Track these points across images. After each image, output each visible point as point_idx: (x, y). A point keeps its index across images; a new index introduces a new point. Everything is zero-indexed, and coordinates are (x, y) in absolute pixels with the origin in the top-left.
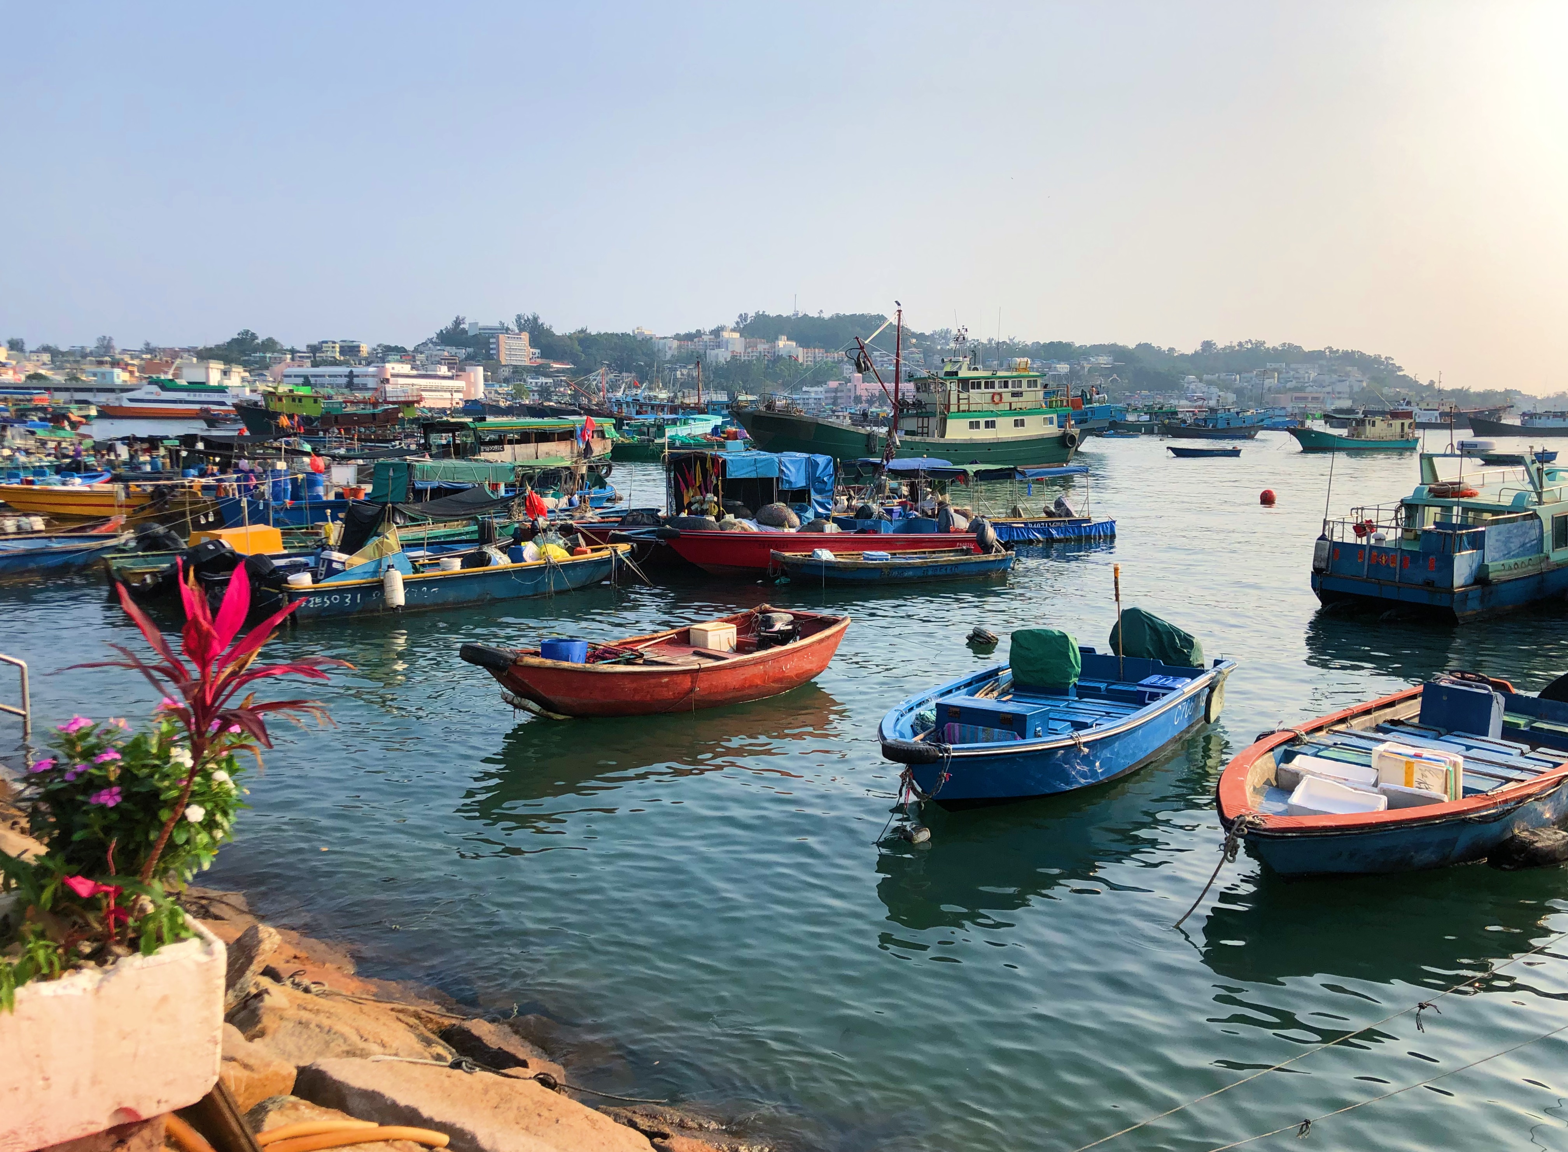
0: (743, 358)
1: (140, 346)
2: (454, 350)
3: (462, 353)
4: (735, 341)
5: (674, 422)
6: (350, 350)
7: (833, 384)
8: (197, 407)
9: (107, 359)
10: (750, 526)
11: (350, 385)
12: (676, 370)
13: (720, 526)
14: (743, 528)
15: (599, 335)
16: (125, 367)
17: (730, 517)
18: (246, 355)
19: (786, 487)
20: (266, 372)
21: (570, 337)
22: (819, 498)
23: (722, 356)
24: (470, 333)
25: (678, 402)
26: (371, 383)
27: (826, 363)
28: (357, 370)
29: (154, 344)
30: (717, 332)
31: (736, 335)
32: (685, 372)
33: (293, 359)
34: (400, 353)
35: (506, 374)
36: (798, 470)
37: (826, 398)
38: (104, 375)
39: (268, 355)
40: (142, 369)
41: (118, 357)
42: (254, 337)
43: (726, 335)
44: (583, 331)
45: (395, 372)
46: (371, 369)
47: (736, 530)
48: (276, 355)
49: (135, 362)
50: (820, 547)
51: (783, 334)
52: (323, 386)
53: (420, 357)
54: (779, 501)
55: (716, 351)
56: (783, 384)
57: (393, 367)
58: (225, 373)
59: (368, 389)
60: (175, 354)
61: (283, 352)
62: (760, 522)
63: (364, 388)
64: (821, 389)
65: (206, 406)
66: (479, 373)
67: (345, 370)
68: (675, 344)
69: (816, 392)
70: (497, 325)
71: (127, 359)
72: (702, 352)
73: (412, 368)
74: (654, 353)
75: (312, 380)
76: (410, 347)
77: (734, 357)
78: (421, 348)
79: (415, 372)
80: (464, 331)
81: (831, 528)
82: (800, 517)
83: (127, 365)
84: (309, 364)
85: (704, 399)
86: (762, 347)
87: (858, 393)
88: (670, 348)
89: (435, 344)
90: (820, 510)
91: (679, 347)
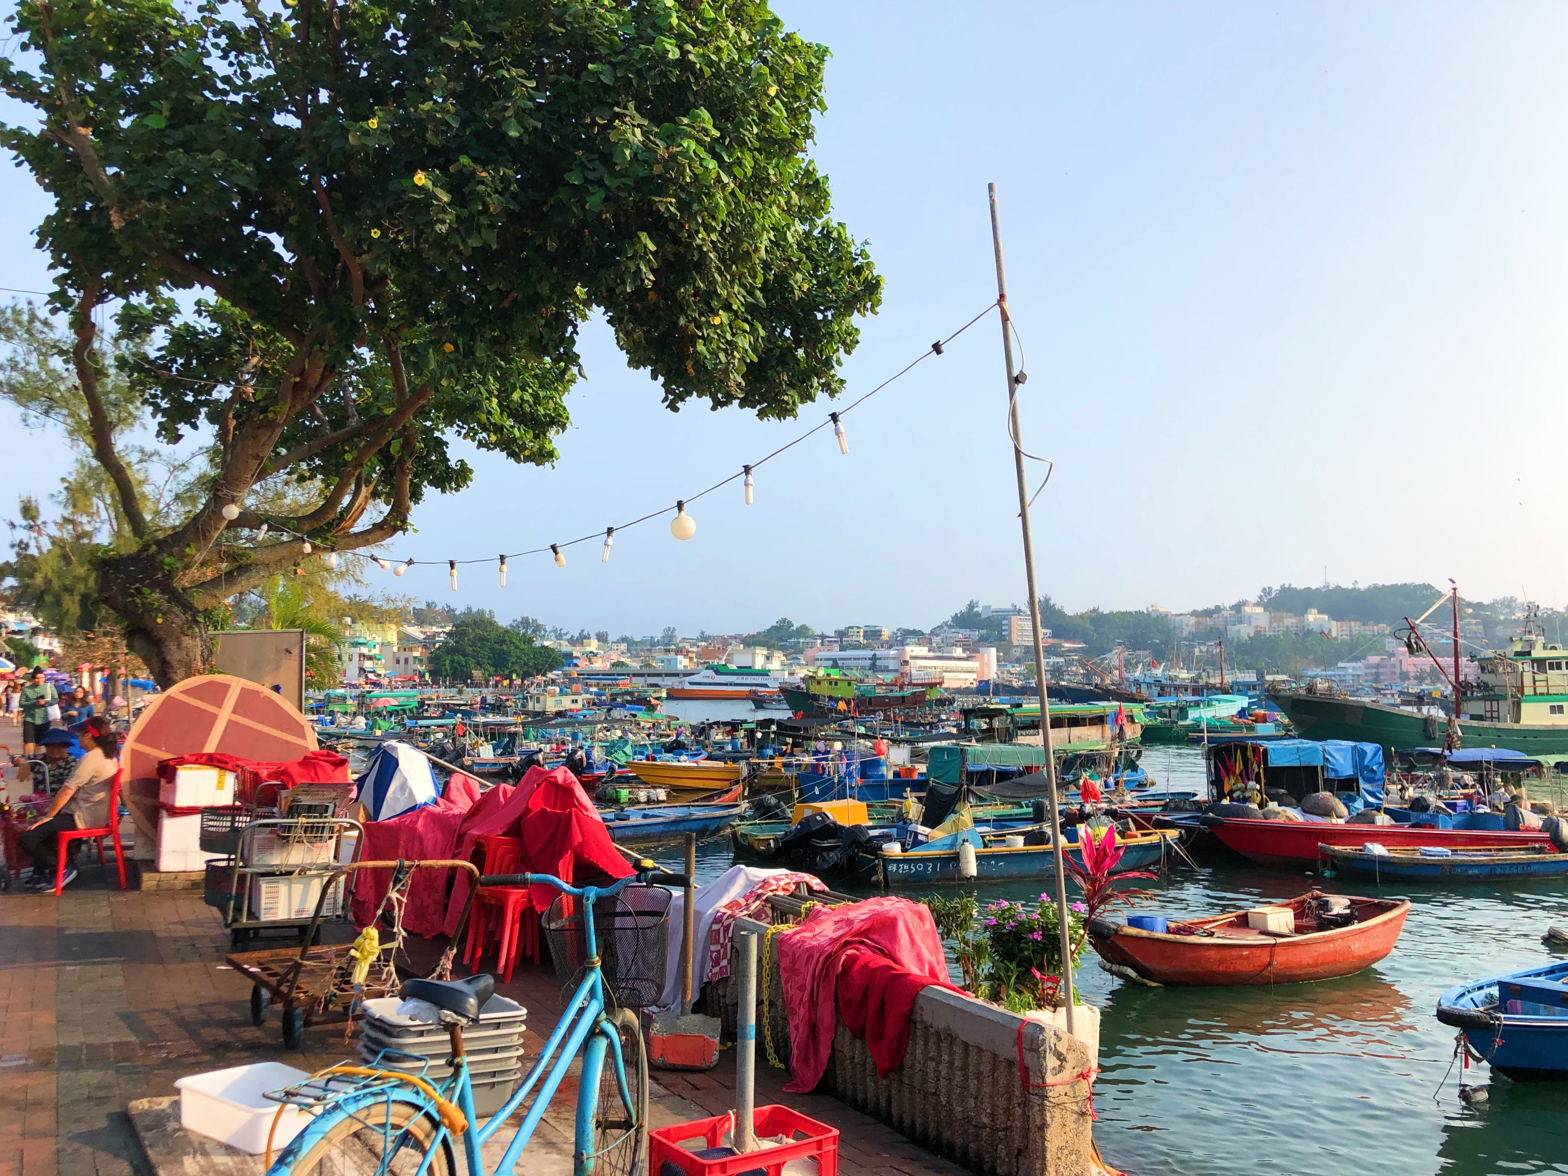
0: (1268, 634)
1: (696, 635)
2: (967, 632)
3: (976, 634)
4: (1259, 616)
5: (1197, 704)
6: (873, 634)
7: (1374, 659)
8: (747, 689)
9: (673, 647)
10: (1293, 815)
11: (873, 667)
12: (1194, 647)
13: (1264, 814)
14: (1287, 817)
15: (1112, 613)
16: (686, 654)
17: (1273, 805)
18: (782, 641)
19: (1332, 775)
20: (799, 656)
21: (1082, 617)
22: (1368, 787)
23: (1245, 631)
24: (983, 616)
25: (1202, 682)
26: (892, 665)
27: (1364, 637)
28: (880, 653)
29: (707, 634)
30: (1238, 608)
31: (1260, 610)
32: (1204, 649)
33: (822, 644)
34: (918, 636)
35: (1018, 654)
36: (1345, 759)
37: (1366, 674)
38: (669, 661)
39: (802, 640)
40: (699, 656)
41: (681, 645)
42: (790, 624)
43: (1248, 609)
44: (1095, 611)
45: (914, 654)
46: (893, 652)
47: (1280, 820)
48: (808, 640)
49: (694, 649)
50: (1372, 841)
51: (1313, 607)
52: (849, 668)
53: (936, 640)
54: (1325, 789)
55: (1238, 627)
56: (1315, 660)
57: (913, 650)
58: (768, 658)
59: (888, 671)
60: (725, 642)
61: (814, 637)
62: (1305, 811)
63: (886, 670)
64: (1358, 665)
65: (754, 688)
66: (992, 653)
67: (869, 653)
68: (1193, 620)
69: (1354, 668)
70: (1009, 607)
71: (688, 647)
72: (1222, 628)
73: (929, 651)
74: (1169, 630)
75: (840, 663)
76: (927, 631)
77: (1258, 633)
78: (937, 631)
79: (932, 654)
80: (978, 614)
81: (1383, 820)
82: (1348, 807)
83: (688, 652)
84: (838, 648)
85: (1229, 679)
86: (1290, 621)
87: (1404, 669)
88: (1187, 625)
89: (951, 627)
90: (1371, 799)
91: (1198, 623)
